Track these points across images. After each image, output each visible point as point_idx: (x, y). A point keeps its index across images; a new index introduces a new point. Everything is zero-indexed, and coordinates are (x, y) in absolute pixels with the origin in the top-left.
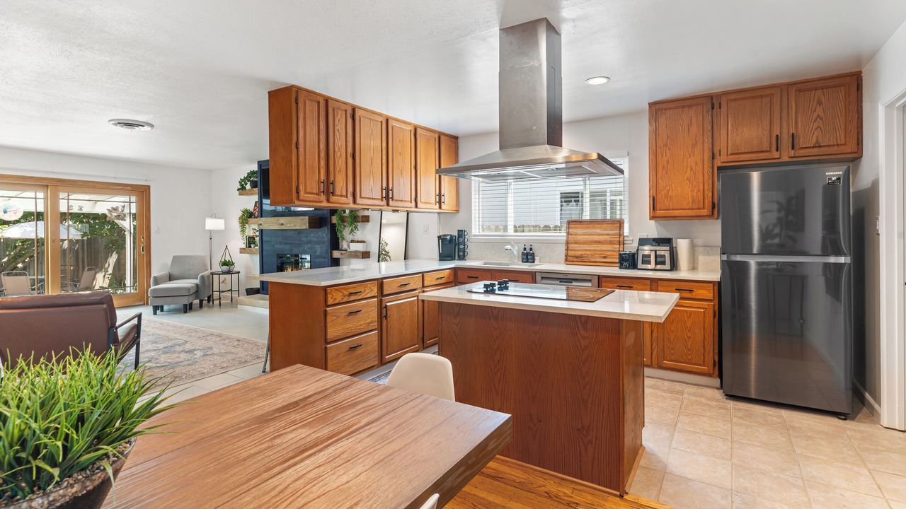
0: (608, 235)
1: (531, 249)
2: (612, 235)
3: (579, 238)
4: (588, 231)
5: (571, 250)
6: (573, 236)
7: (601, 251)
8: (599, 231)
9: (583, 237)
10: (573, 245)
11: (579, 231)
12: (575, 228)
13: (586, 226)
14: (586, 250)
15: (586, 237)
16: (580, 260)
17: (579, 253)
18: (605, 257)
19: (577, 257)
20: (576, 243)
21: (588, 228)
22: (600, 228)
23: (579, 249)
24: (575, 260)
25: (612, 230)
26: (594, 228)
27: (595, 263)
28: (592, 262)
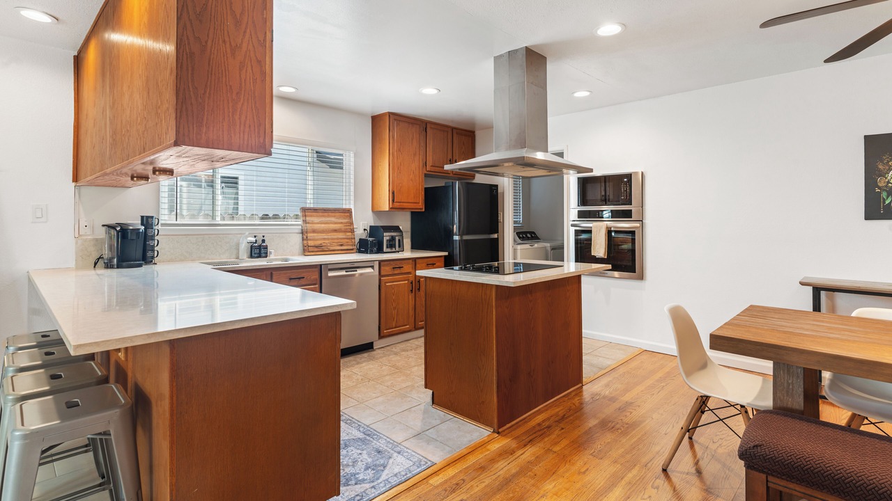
0: (342, 223)
1: (263, 241)
2: (344, 223)
3: (317, 226)
4: (323, 219)
5: (310, 240)
6: (310, 225)
7: (337, 239)
8: (333, 219)
9: (319, 225)
10: (312, 234)
11: (316, 220)
12: (311, 216)
13: (321, 214)
14: (324, 239)
15: (323, 225)
16: (320, 249)
17: (318, 243)
18: (341, 245)
19: (317, 247)
20: (314, 231)
21: (323, 216)
22: (334, 216)
23: (317, 238)
24: (316, 250)
25: (344, 218)
26: (329, 216)
27: (333, 252)
28: (331, 251)
